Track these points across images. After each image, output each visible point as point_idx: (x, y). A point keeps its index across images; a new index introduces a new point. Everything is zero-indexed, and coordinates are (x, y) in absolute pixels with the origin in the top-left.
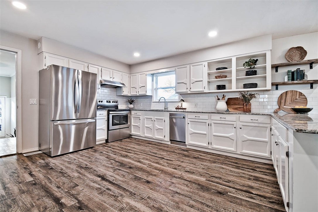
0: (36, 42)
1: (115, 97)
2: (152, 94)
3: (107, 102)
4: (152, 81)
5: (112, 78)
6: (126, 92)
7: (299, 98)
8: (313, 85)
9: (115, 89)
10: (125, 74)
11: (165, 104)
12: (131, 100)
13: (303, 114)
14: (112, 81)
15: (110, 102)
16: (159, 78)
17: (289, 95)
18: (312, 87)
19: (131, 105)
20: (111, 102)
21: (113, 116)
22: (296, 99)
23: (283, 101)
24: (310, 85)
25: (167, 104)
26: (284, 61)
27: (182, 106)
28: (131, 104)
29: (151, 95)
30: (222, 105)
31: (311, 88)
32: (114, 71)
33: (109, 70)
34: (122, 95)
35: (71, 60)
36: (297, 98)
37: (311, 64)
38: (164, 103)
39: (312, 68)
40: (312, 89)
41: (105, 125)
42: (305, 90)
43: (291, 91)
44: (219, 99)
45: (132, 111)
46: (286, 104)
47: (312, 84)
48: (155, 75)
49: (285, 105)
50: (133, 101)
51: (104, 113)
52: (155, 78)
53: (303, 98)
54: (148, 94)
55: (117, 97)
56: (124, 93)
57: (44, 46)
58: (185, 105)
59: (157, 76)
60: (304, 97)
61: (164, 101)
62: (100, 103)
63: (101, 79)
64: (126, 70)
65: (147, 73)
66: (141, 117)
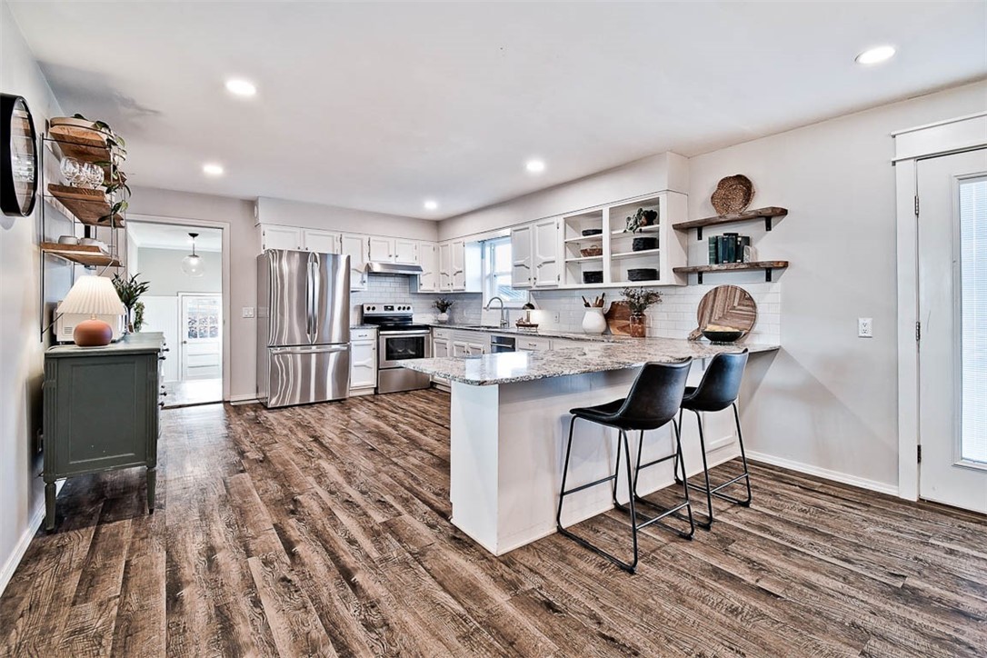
0: (251, 204)
1: (407, 295)
2: (482, 288)
3: (386, 308)
4: (482, 257)
5: (393, 257)
6: (427, 284)
7: (739, 304)
8: (770, 273)
9: (407, 279)
10: (425, 243)
11: (502, 314)
12: (444, 303)
13: (721, 344)
14: (393, 263)
15: (392, 308)
16: (497, 248)
17: (720, 297)
18: (768, 278)
19: (444, 314)
20: (396, 308)
21: (387, 340)
22: (734, 308)
23: (707, 313)
24: (765, 272)
25: (508, 313)
26: (711, 213)
27: (528, 320)
28: (443, 311)
29: (479, 291)
30: (594, 319)
31: (767, 280)
32: (397, 240)
33: (387, 239)
34: (419, 291)
35: (307, 231)
36: (736, 304)
37: (769, 218)
38: (500, 311)
39: (770, 230)
40: (768, 283)
41: (370, 359)
42: (752, 284)
43: (724, 287)
44: (587, 305)
45: (434, 329)
46: (713, 320)
47: (769, 270)
48: (486, 243)
49: (710, 322)
50: (447, 305)
51: (370, 332)
52: (488, 250)
53: (747, 306)
54: (467, 291)
55: (412, 296)
56: (422, 288)
57: (263, 213)
58: (536, 316)
59: (495, 246)
60: (748, 303)
61: (500, 306)
62: (371, 312)
63: (368, 262)
64: (425, 234)
65: (467, 240)
66: (448, 343)
